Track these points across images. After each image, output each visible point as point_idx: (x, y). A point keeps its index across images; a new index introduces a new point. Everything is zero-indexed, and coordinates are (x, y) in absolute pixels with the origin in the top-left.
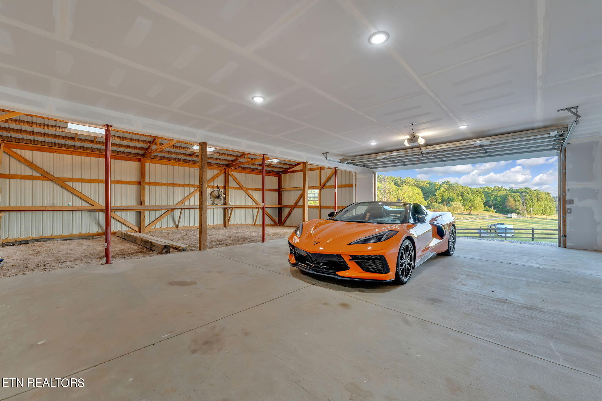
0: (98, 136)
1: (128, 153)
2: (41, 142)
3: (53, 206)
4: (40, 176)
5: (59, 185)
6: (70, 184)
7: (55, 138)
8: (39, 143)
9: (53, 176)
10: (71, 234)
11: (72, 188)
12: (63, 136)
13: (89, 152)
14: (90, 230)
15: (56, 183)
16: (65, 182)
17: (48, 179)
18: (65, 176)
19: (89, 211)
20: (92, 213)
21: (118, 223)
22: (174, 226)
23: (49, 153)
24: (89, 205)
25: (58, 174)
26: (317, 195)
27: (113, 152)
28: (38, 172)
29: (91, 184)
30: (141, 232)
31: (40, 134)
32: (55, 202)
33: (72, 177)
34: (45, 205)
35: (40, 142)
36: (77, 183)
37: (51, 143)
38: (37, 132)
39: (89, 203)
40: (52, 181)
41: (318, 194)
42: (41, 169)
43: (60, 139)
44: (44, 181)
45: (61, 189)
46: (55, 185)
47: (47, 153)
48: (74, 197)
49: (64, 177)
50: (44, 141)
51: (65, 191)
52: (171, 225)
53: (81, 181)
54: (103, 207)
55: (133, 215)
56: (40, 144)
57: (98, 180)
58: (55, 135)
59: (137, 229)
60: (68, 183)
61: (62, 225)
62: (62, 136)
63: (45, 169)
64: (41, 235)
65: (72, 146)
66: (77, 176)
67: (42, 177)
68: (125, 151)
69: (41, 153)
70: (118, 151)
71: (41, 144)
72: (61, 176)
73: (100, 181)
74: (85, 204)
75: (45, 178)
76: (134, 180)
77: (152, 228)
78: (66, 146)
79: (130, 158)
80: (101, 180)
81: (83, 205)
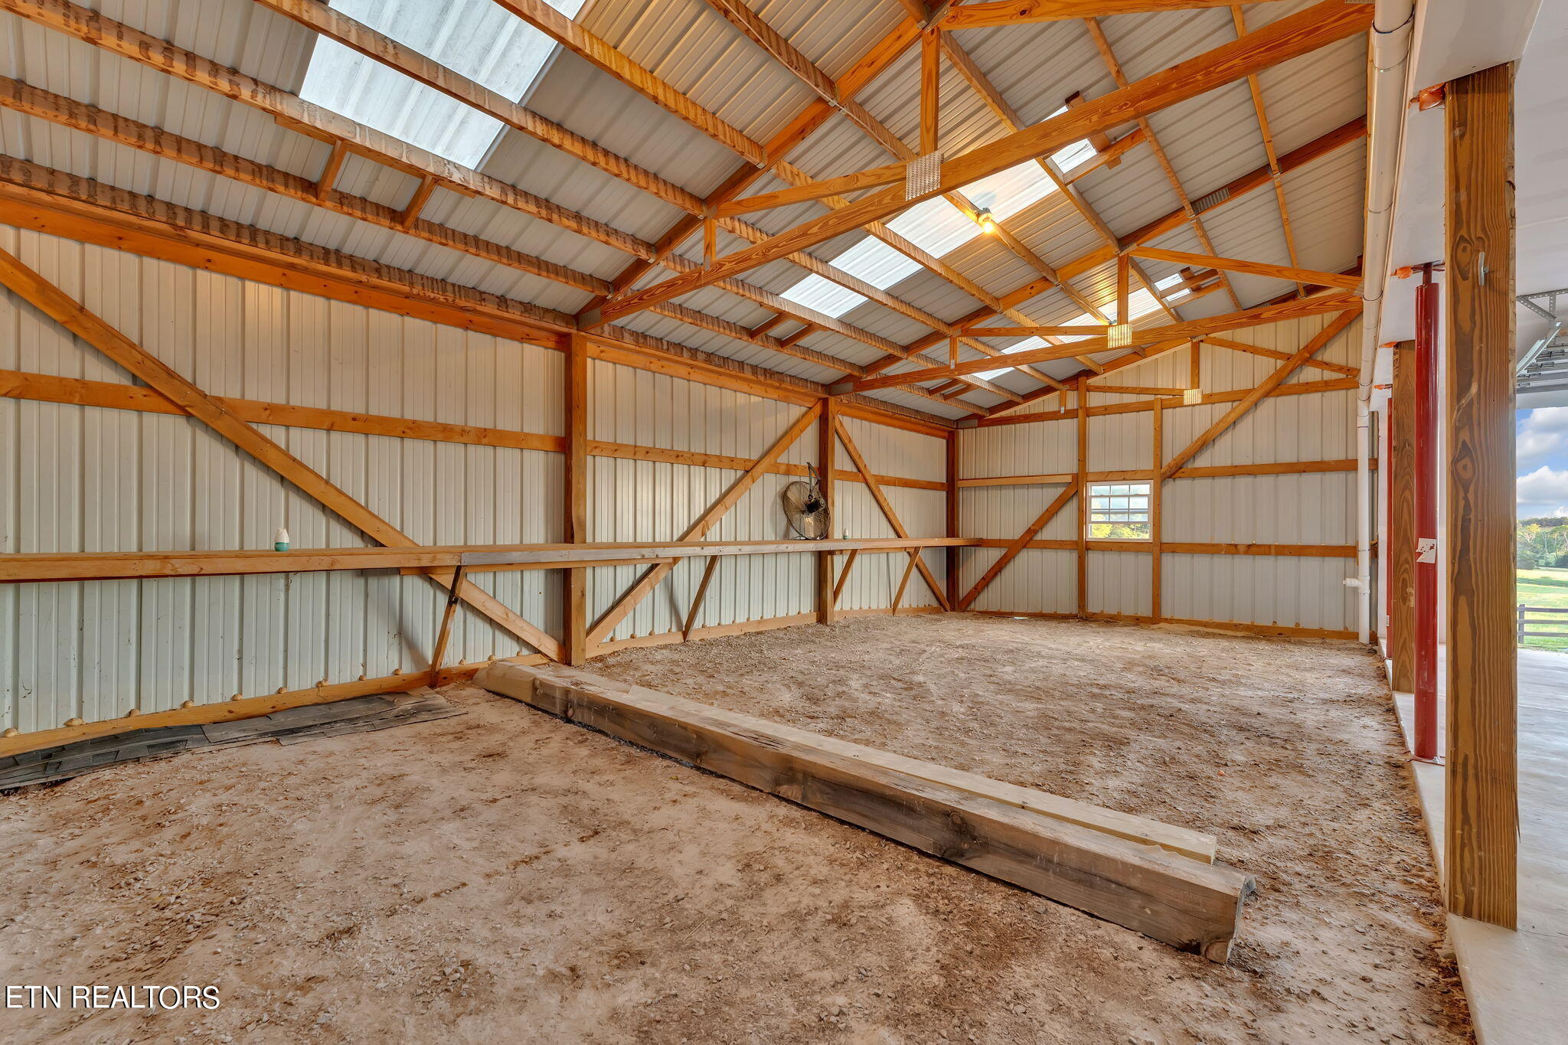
0: (446, 174)
1: (521, 303)
2: (133, 195)
3: (193, 548)
4: (126, 387)
5: (220, 436)
6: (276, 434)
7: (218, 168)
8: (118, 201)
9: (192, 386)
10: (279, 692)
11: (286, 453)
12: (260, 167)
13: (364, 278)
14: (364, 665)
15: (207, 427)
16: (254, 426)
17: (171, 407)
18: (251, 395)
19: (363, 573)
20: (373, 582)
21: (481, 624)
22: (674, 629)
23: (171, 266)
24: (358, 543)
25: (218, 383)
26: (1143, 503)
27: (463, 292)
28: (115, 364)
29: (374, 440)
30: (568, 663)
31: (132, 127)
32: (203, 526)
33: (284, 402)
34: (151, 547)
35: (126, 197)
36: (309, 434)
37: (187, 209)
38: (115, 117)
39: (362, 534)
40: (189, 416)
41: (1146, 500)
42: (132, 345)
43: (242, 176)
44: (147, 416)
45: (235, 462)
46: (204, 440)
47: (163, 264)
48: (296, 501)
49: (247, 397)
50: (145, 192)
51: (252, 472)
52: (664, 623)
53: (330, 422)
54: (439, 556)
55: (535, 583)
56: (126, 207)
57: (402, 421)
58: (217, 148)
59: (550, 647)
60: (265, 430)
61: (236, 647)
62: (252, 162)
63: (151, 347)
64: (132, 706)
65: (288, 239)
66: (308, 396)
67: (139, 392)
68: (509, 296)
69: (130, 259)
70: (481, 293)
71: (134, 206)
72: (232, 393)
73: (410, 428)
74: (345, 539)
75: (156, 400)
76: (542, 432)
77: (605, 641)
78: (261, 239)
79: (527, 330)
80: (414, 422)
81: (336, 544)
